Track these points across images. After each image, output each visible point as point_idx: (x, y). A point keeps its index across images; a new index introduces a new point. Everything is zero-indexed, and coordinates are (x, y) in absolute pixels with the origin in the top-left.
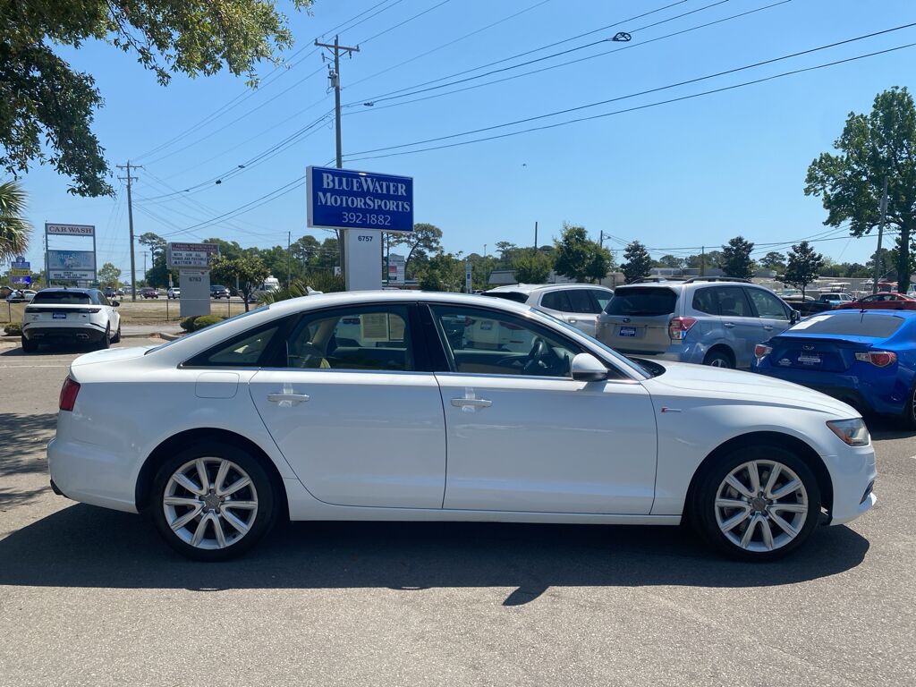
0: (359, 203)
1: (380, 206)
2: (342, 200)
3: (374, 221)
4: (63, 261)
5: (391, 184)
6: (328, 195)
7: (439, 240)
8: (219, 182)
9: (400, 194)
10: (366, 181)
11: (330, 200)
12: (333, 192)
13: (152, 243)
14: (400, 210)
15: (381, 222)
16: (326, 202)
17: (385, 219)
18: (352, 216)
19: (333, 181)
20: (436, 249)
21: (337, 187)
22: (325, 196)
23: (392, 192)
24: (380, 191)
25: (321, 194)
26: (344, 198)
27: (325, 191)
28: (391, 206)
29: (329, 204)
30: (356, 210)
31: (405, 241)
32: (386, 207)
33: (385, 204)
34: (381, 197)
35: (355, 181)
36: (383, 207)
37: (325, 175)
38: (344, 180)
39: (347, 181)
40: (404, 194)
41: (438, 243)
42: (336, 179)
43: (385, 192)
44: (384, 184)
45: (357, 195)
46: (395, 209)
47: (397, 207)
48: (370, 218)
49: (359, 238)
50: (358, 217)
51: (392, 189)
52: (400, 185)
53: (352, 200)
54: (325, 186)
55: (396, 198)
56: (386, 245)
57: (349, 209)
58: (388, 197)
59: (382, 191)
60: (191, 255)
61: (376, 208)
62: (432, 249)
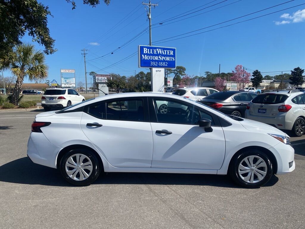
0: (156, 58)
1: (164, 59)
2: (150, 57)
4: (66, 81)
5: (168, 51)
6: (146, 56)
8: (112, 53)
9: (171, 54)
10: (159, 50)
12: (147, 54)
13: (93, 75)
14: (171, 60)
15: (164, 65)
16: (145, 58)
17: (166, 64)
18: (154, 63)
19: (147, 51)
20: (184, 75)
21: (149, 53)
23: (168, 54)
24: (164, 54)
25: (143, 55)
27: (144, 54)
28: (168, 59)
30: (155, 61)
31: (173, 72)
32: (166, 60)
33: (166, 58)
34: (164, 56)
35: (155, 50)
37: (144, 49)
38: (151, 50)
40: (173, 54)
41: (184, 72)
42: (148, 50)
44: (165, 51)
45: (155, 55)
46: (169, 60)
48: (160, 64)
49: (156, 71)
50: (156, 63)
52: (171, 51)
53: (154, 57)
54: (144, 52)
55: (170, 56)
57: (153, 61)
58: (167, 56)
60: (102, 78)
61: (162, 60)
62: (182, 75)
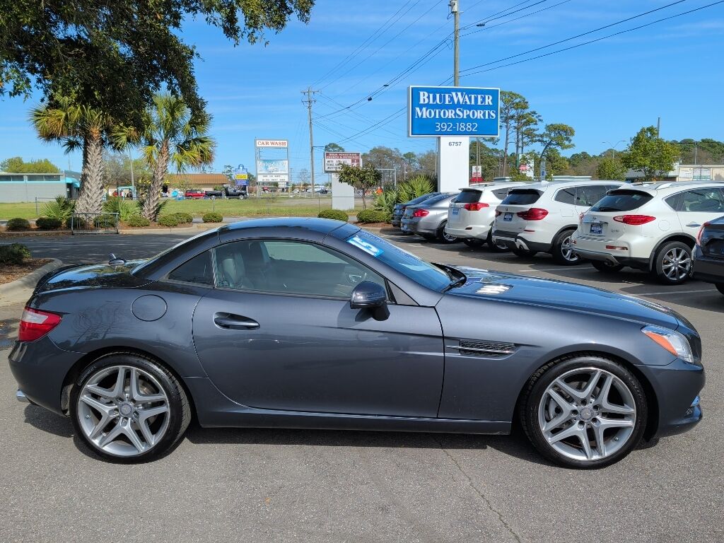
0: (450, 114)
1: (468, 116)
2: (435, 113)
3: (462, 129)
4: (267, 168)
5: (479, 96)
6: (424, 109)
7: (571, 138)
9: (487, 104)
10: (457, 95)
11: (425, 113)
12: (428, 106)
14: (487, 117)
15: (469, 129)
16: (422, 115)
17: (473, 126)
18: (444, 125)
19: (428, 97)
21: (431, 102)
22: (421, 110)
23: (479, 103)
24: (468, 103)
25: (418, 109)
26: (437, 111)
27: (421, 107)
28: (479, 114)
29: (424, 117)
30: (448, 120)
32: (473, 116)
33: (473, 113)
34: (470, 107)
35: (447, 96)
36: (471, 116)
37: (421, 93)
38: (438, 96)
39: (440, 96)
40: (491, 104)
42: (431, 95)
43: (473, 103)
44: (473, 96)
45: (448, 107)
46: (482, 117)
47: (484, 115)
48: (460, 127)
49: (450, 144)
50: (449, 126)
51: (480, 100)
52: (487, 97)
53: (444, 112)
54: (422, 102)
55: (484, 107)
56: (520, 144)
57: (441, 120)
58: (476, 107)
59: (470, 102)
60: (339, 162)
61: (465, 117)
